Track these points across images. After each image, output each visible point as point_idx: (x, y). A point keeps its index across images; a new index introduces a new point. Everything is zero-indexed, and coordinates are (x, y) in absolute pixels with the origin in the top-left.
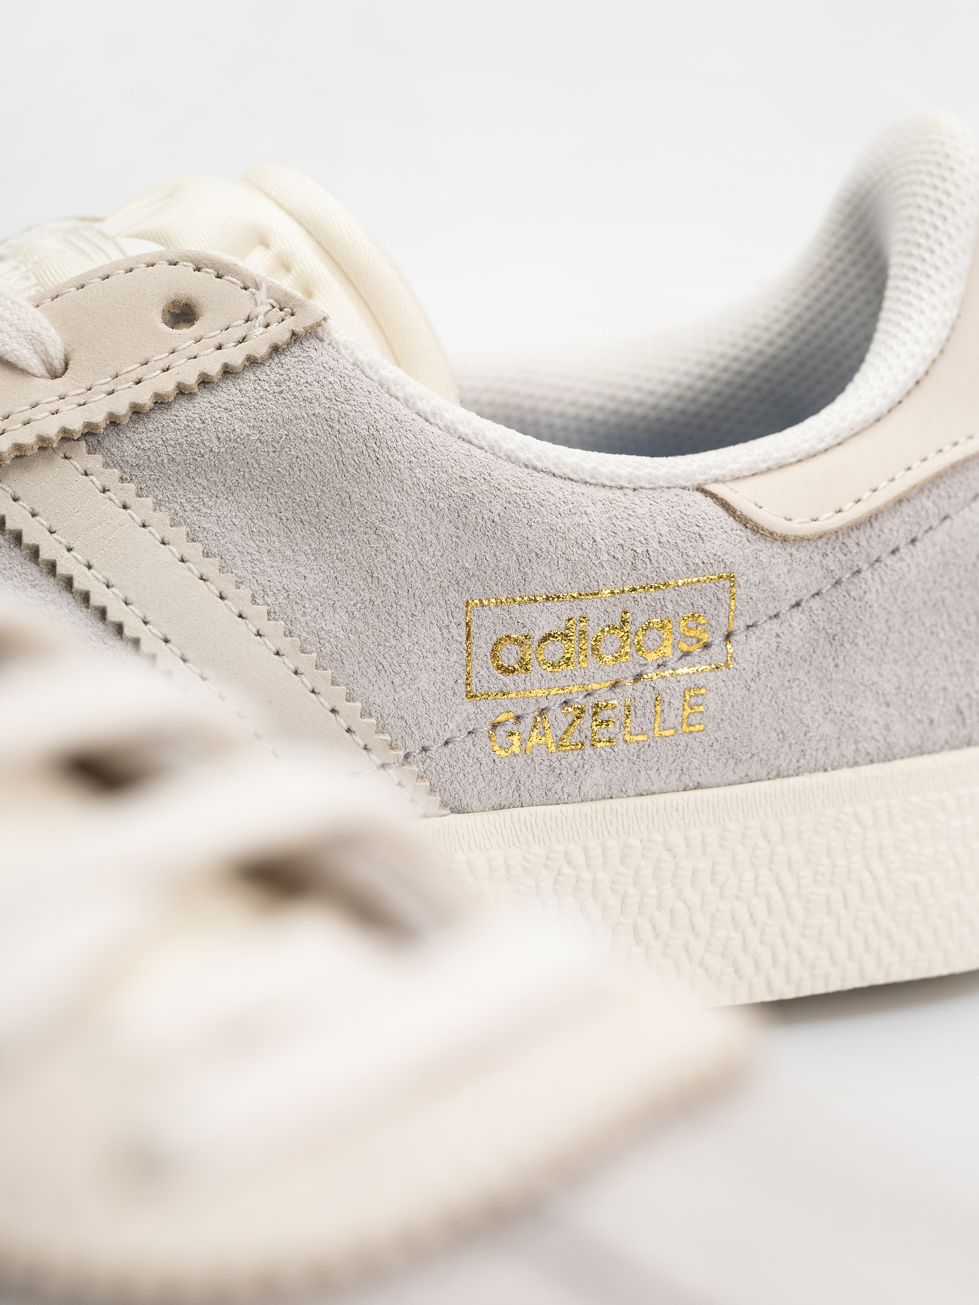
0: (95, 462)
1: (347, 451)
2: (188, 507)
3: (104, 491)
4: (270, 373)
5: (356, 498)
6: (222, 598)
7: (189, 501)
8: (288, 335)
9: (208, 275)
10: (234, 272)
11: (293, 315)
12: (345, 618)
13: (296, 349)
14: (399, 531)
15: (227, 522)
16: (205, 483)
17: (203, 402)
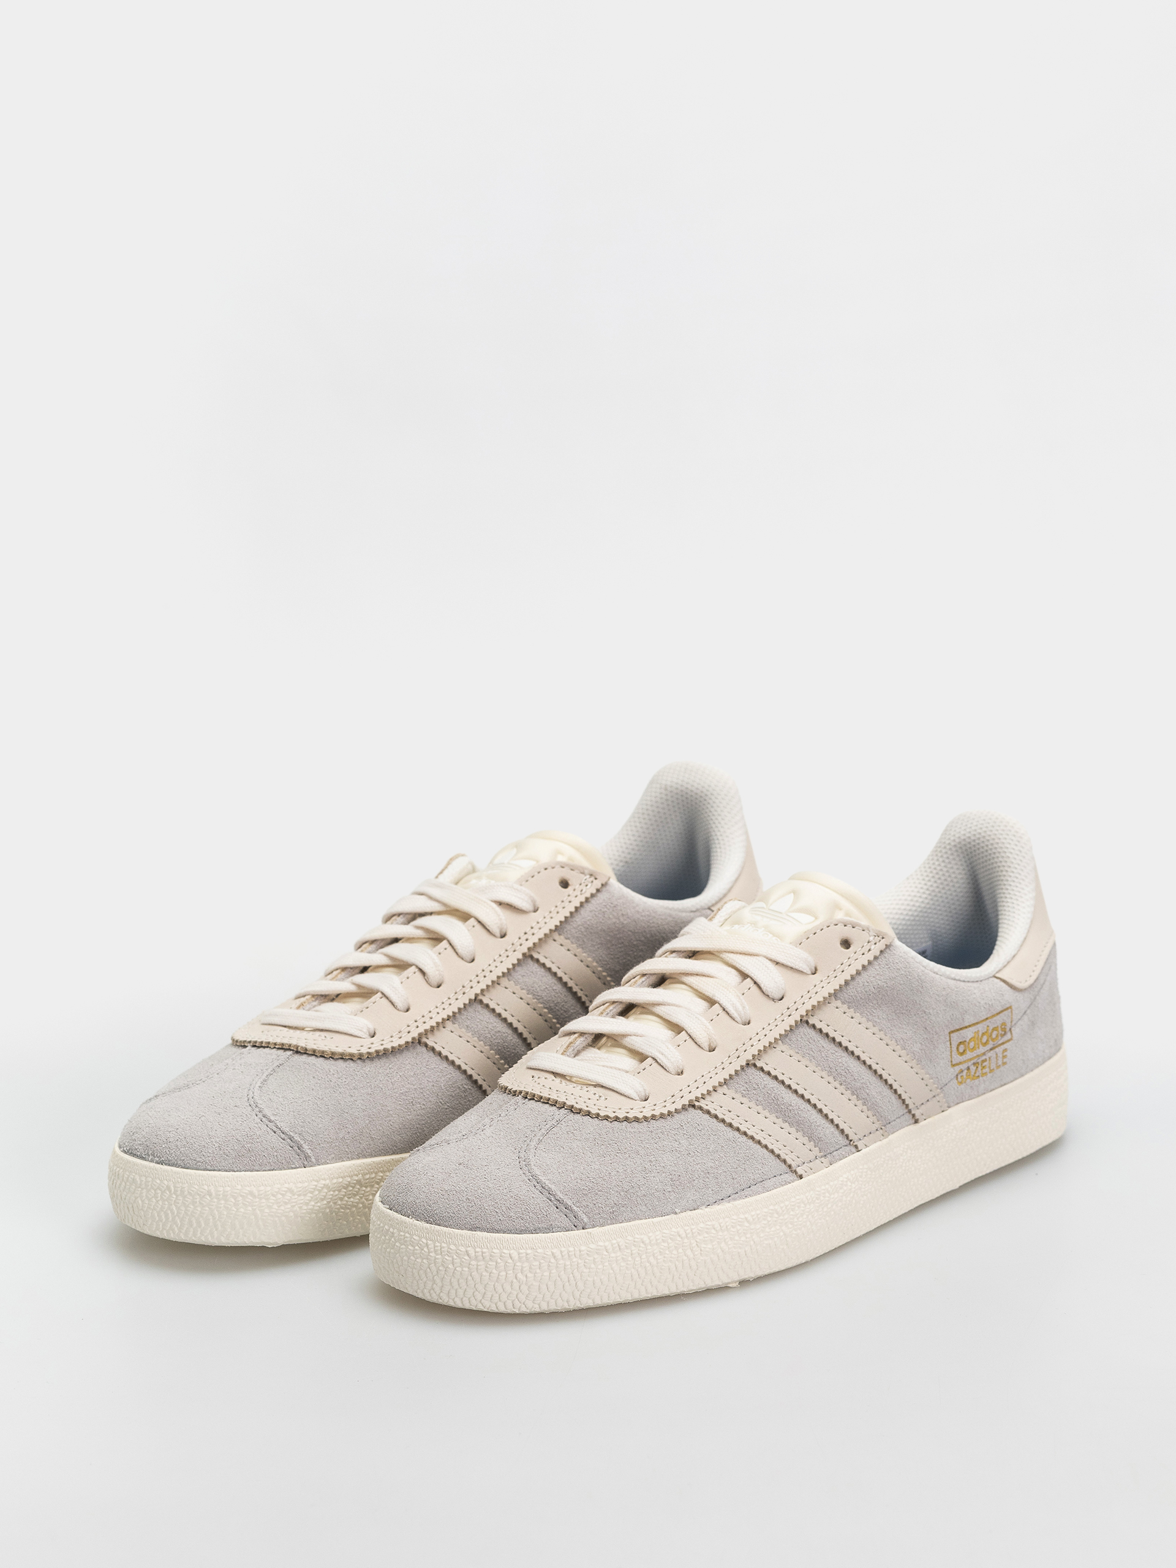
0: (839, 1003)
1: (914, 985)
2: (868, 1014)
3: (844, 1013)
4: (882, 961)
5: (918, 1002)
6: (887, 1045)
7: (868, 1012)
8: (884, 947)
9: (849, 927)
10: (859, 925)
11: (883, 938)
12: (920, 1045)
13: (888, 950)
14: (931, 1011)
15: (880, 1017)
16: (872, 1005)
17: (865, 975)
